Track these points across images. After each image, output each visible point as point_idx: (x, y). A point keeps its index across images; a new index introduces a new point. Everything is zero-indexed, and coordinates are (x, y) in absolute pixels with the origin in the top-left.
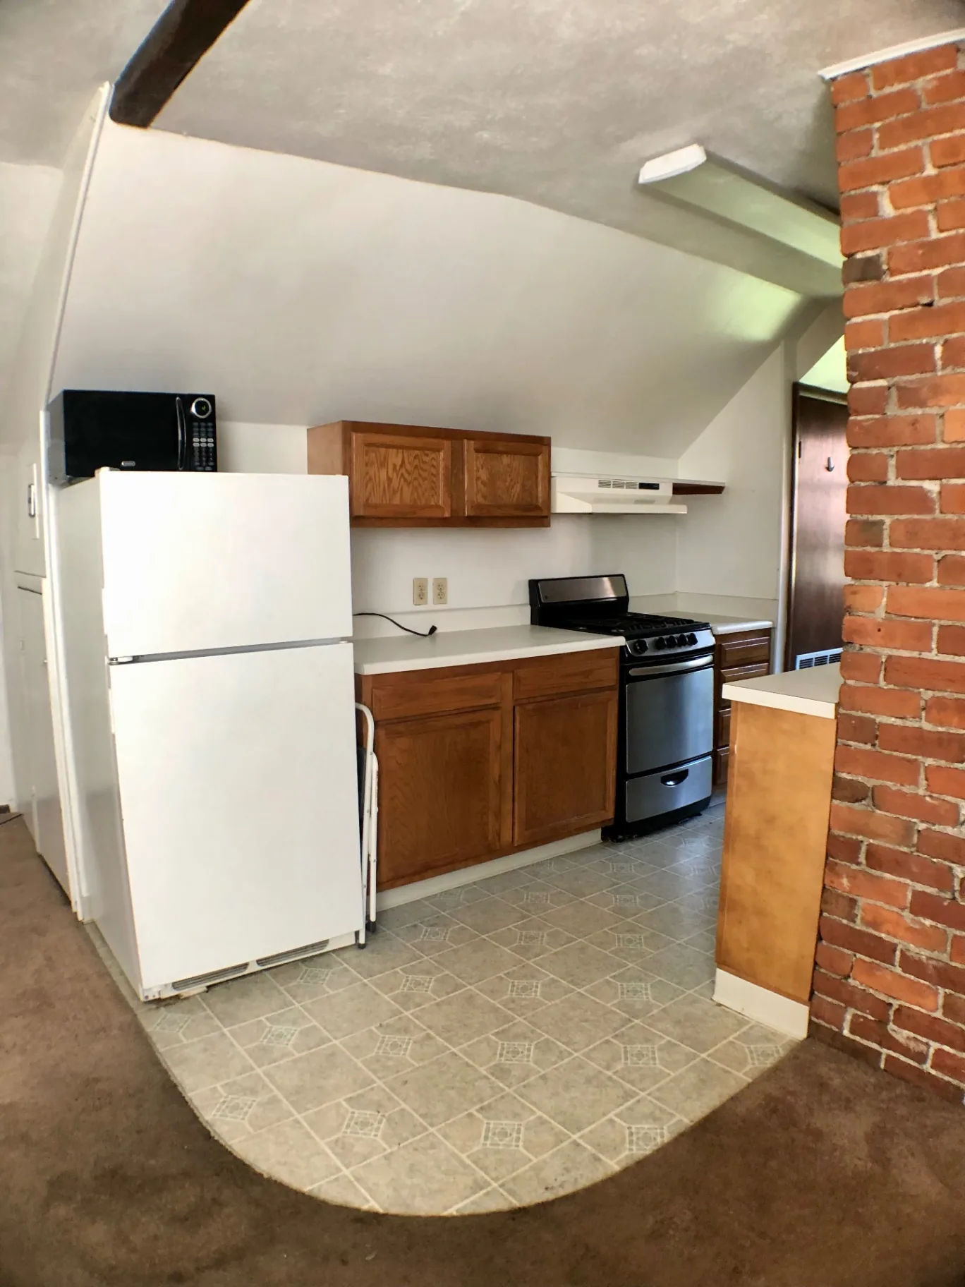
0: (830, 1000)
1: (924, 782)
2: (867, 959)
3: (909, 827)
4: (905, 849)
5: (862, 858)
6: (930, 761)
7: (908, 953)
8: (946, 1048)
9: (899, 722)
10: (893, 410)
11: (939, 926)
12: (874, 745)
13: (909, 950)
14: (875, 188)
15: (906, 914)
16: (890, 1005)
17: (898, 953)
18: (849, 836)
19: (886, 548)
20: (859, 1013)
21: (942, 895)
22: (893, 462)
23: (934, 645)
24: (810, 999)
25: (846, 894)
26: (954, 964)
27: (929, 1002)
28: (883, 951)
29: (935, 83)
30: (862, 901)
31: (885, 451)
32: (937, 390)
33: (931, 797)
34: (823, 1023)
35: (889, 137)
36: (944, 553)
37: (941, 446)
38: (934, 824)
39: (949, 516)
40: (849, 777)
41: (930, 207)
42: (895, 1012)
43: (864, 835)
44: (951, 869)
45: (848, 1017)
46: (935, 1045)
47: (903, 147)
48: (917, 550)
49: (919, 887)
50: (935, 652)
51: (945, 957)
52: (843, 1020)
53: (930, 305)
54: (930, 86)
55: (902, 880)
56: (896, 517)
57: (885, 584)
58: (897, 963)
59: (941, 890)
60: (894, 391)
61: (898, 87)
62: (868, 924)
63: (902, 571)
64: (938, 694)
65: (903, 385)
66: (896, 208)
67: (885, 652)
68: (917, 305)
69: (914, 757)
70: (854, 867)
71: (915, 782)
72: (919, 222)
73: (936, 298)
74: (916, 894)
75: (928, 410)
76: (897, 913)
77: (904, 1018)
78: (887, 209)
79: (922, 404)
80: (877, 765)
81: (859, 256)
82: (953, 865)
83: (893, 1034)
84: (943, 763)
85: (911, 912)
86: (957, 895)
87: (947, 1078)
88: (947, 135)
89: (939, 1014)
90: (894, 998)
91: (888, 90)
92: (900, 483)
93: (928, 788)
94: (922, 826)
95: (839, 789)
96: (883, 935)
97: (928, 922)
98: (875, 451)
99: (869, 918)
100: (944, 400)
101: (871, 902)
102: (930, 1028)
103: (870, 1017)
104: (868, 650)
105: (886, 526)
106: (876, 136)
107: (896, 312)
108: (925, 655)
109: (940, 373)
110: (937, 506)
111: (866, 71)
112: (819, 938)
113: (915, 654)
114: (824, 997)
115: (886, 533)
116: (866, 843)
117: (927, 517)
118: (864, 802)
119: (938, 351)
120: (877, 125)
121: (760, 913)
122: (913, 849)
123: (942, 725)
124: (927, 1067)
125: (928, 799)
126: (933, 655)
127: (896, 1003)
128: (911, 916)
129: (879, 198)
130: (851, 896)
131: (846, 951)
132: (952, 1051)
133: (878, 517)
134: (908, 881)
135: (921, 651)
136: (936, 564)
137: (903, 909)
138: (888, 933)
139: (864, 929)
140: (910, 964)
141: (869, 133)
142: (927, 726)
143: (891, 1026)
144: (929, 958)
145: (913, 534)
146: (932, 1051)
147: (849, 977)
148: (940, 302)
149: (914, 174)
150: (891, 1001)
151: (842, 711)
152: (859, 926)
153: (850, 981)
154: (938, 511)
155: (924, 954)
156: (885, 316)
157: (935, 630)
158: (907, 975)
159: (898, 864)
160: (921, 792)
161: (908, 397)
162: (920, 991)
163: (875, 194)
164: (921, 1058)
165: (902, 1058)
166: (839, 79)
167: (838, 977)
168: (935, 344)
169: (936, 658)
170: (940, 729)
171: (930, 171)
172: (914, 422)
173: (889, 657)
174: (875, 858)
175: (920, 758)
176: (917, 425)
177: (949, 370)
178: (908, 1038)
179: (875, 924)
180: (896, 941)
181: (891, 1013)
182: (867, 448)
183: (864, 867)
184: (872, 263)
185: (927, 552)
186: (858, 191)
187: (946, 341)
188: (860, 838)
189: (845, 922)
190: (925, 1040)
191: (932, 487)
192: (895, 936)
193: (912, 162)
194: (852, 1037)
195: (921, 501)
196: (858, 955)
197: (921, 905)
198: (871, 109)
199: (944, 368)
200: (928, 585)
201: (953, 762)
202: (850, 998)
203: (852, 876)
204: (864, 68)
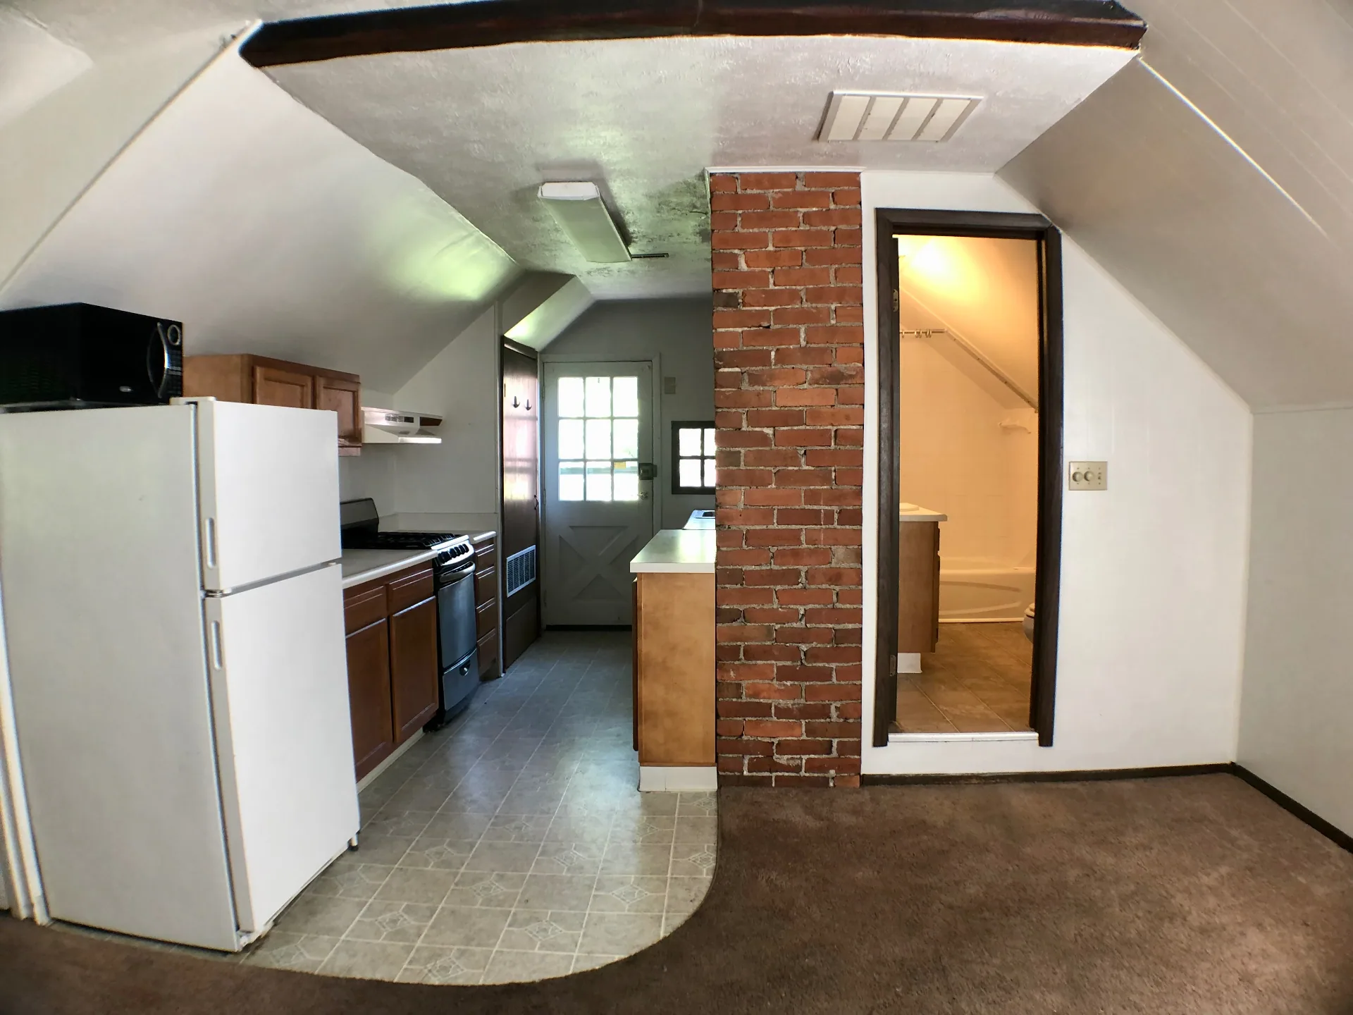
0: (731, 756)
1: (777, 600)
2: (754, 719)
3: (769, 629)
4: (768, 643)
5: (742, 656)
6: (778, 587)
7: (779, 706)
8: (812, 756)
9: (758, 568)
10: (745, 386)
11: (796, 683)
12: (742, 585)
13: (779, 704)
14: (736, 251)
15: (775, 682)
16: (773, 743)
17: (773, 708)
18: (732, 644)
19: (742, 467)
20: (753, 756)
21: (795, 664)
22: (744, 417)
23: (775, 521)
24: (717, 761)
25: (733, 682)
26: (808, 703)
27: (797, 732)
28: (764, 710)
29: (780, 195)
30: (744, 683)
31: (740, 410)
32: (772, 377)
33: (781, 608)
34: (728, 773)
35: (747, 221)
36: (778, 468)
37: (774, 408)
38: (784, 624)
39: (780, 448)
40: (728, 607)
41: (770, 270)
42: (776, 747)
43: (741, 641)
44: (798, 647)
45: (746, 762)
46: (805, 757)
47: (756, 230)
48: (762, 468)
49: (780, 663)
50: (776, 524)
51: (803, 701)
52: (742, 765)
53: (768, 327)
54: (777, 197)
55: (769, 662)
56: (748, 449)
57: (743, 488)
58: (773, 715)
59: (793, 661)
60: (746, 376)
61: (755, 191)
62: (751, 696)
63: (753, 480)
64: (780, 548)
65: (751, 372)
66: (748, 266)
67: (744, 528)
68: (760, 326)
69: (768, 587)
70: (737, 663)
71: (771, 602)
72: (762, 278)
73: (772, 323)
74: (778, 668)
75: (766, 388)
76: (769, 683)
77: (783, 748)
78: (743, 266)
79: (764, 385)
80: (745, 596)
81: (724, 291)
82: (800, 645)
83: (778, 761)
84: (786, 587)
85: (777, 680)
86: (803, 661)
87: (816, 775)
88: (784, 229)
89: (804, 737)
90: (774, 738)
91: (749, 191)
92: (750, 429)
93: (781, 604)
94: (778, 627)
95: (720, 616)
96: (762, 700)
97: (789, 683)
98: (734, 410)
99: (751, 692)
100: (777, 383)
101: (750, 682)
102: (800, 748)
103: (760, 756)
104: (733, 528)
105: (742, 454)
106: (739, 219)
107: (746, 329)
108: (770, 527)
109: (773, 367)
110: (773, 443)
111: (735, 176)
112: (717, 716)
113: (764, 527)
114: (727, 755)
115: (742, 458)
116: (743, 646)
117: (768, 448)
118: (738, 621)
119: (773, 354)
120: (740, 212)
121: (672, 714)
122: (774, 642)
123: (784, 565)
124: (803, 773)
125: (780, 609)
126: (775, 526)
127: (776, 741)
128: (778, 682)
129: (739, 259)
130: (736, 682)
131: (738, 719)
132: (816, 757)
133: (737, 449)
134: (773, 662)
135: (767, 525)
136: (773, 475)
137: (772, 680)
138: (764, 698)
139: (749, 700)
140: (782, 713)
141: (735, 216)
142: (775, 567)
143: (776, 756)
144: (794, 704)
145: (760, 459)
146: (804, 761)
147: (743, 735)
148: (774, 327)
149: (762, 248)
150: (773, 740)
151: (719, 567)
152: (744, 699)
153: (745, 738)
154: (773, 445)
155: (790, 703)
156: (740, 330)
157: (776, 512)
158: (781, 720)
159: (766, 653)
160: (775, 607)
161: (755, 380)
162: (791, 726)
163: (736, 256)
164: (798, 768)
165: (786, 774)
166: (717, 175)
167: (735, 738)
168: (771, 351)
169: (777, 528)
170: (784, 568)
171: (771, 248)
172: (758, 394)
173: (748, 531)
174: (749, 654)
175: (772, 587)
176: (761, 396)
177: (779, 366)
178: (788, 759)
179: (756, 695)
180: (770, 701)
181: (774, 747)
182: (729, 408)
183: (743, 661)
184: (733, 296)
185: (767, 468)
186: (725, 251)
187: (778, 349)
188: (739, 643)
189: (734, 700)
190: (798, 756)
191: (769, 431)
192: (769, 698)
193: (760, 240)
194: (750, 774)
195: (764, 439)
196: (747, 719)
197: (783, 674)
198: (737, 201)
199: (775, 365)
200: (769, 487)
201: (792, 585)
202: (747, 749)
203: (736, 669)
204: (734, 173)
